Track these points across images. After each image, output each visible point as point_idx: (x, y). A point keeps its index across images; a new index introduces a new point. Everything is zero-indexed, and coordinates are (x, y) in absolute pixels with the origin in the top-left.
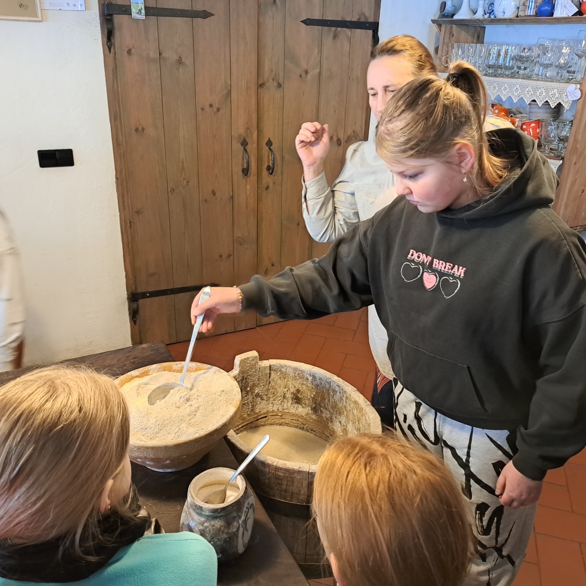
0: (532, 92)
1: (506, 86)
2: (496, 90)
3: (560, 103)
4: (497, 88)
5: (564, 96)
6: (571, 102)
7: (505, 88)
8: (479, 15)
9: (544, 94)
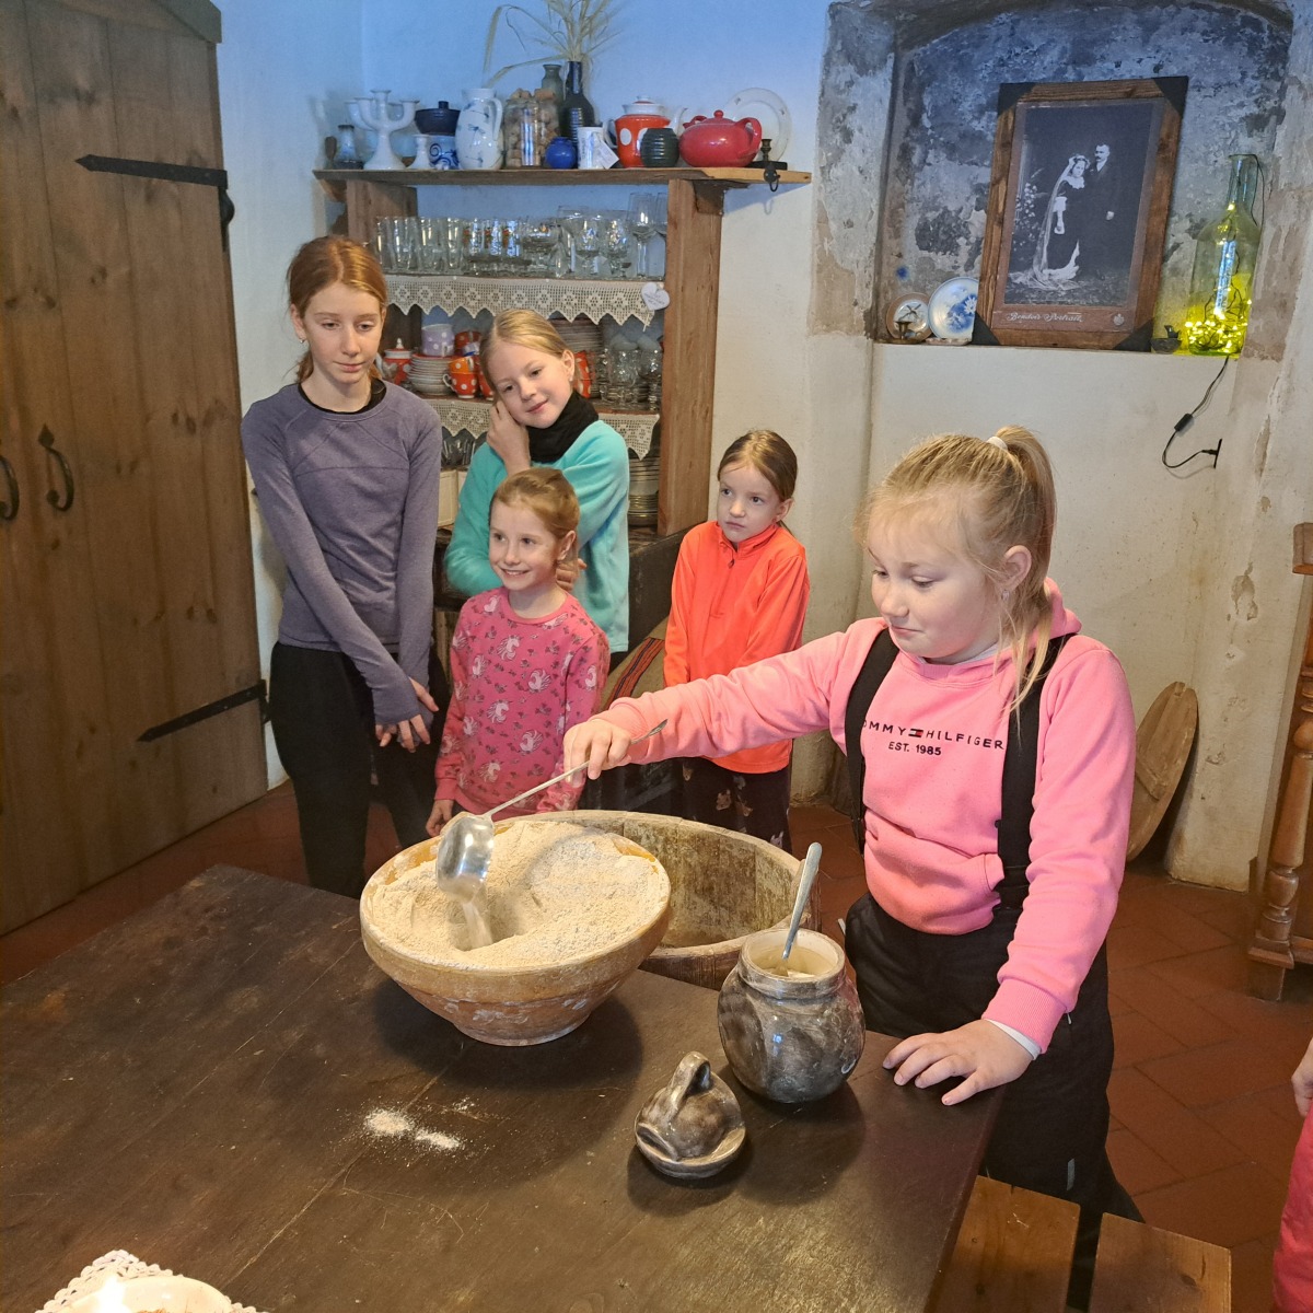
0: (575, 301)
1: (520, 292)
2: (500, 302)
3: (632, 316)
4: (501, 298)
5: (638, 303)
6: (653, 313)
7: (520, 298)
8: (422, 162)
9: (601, 302)
